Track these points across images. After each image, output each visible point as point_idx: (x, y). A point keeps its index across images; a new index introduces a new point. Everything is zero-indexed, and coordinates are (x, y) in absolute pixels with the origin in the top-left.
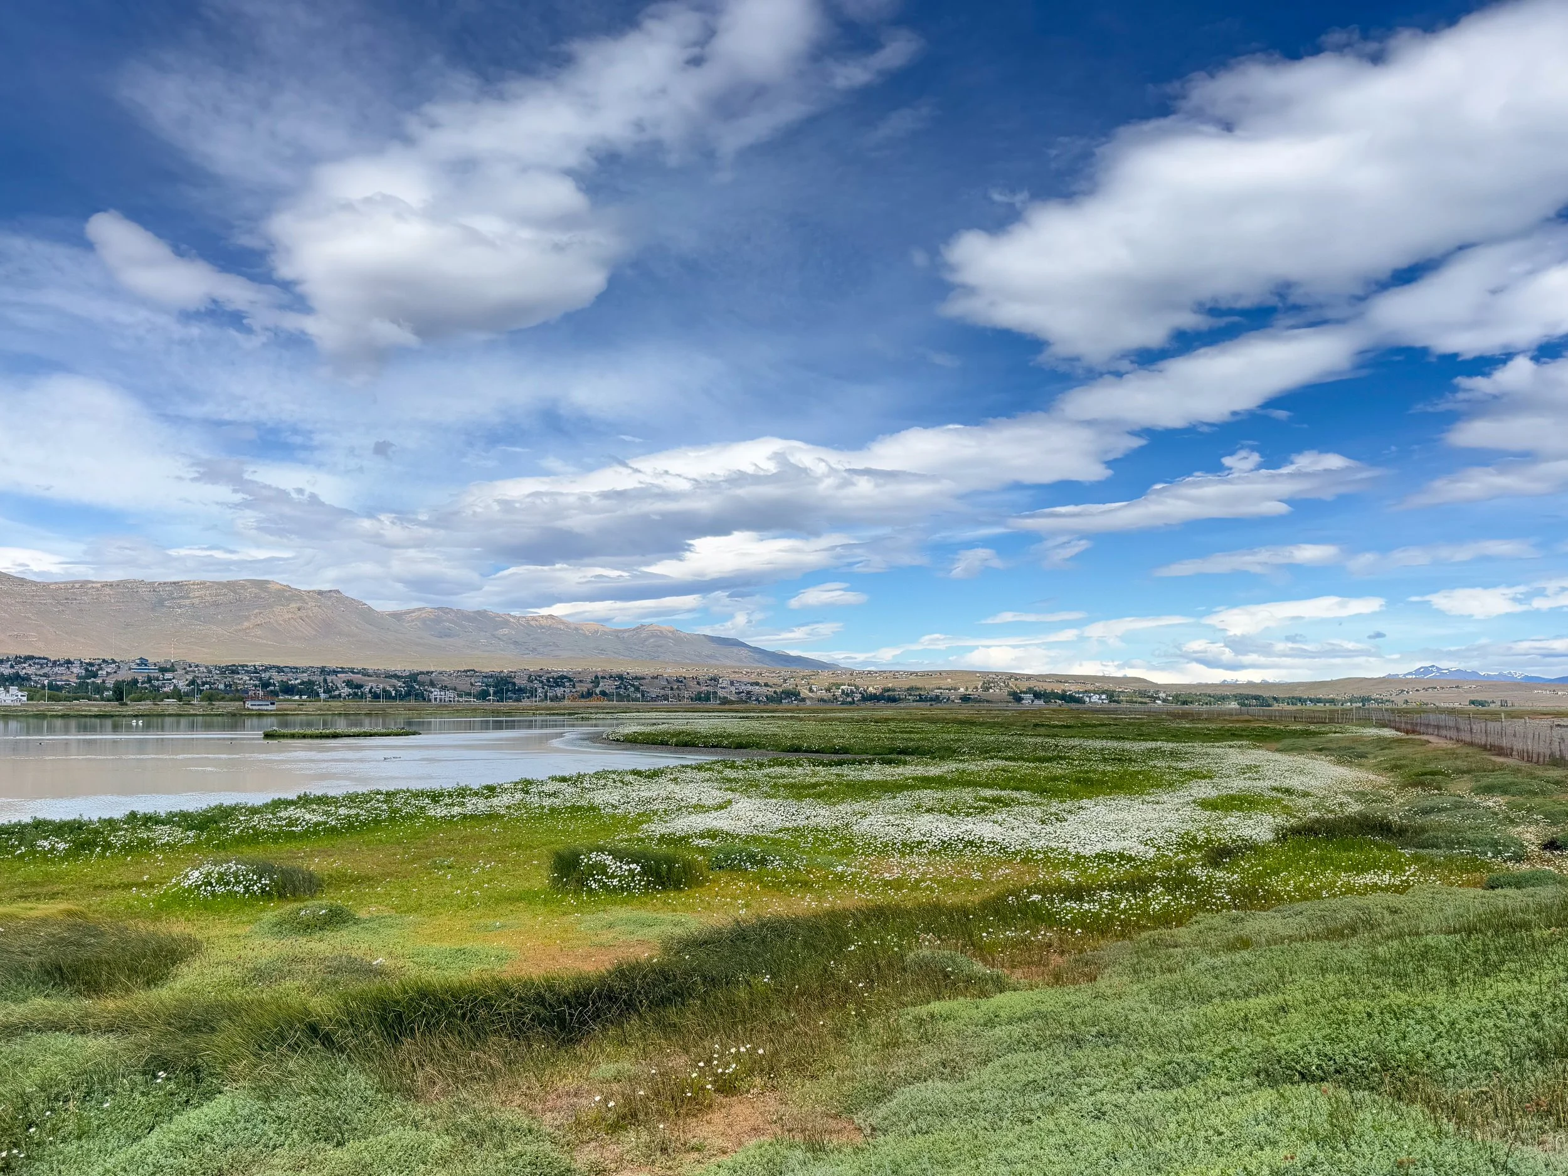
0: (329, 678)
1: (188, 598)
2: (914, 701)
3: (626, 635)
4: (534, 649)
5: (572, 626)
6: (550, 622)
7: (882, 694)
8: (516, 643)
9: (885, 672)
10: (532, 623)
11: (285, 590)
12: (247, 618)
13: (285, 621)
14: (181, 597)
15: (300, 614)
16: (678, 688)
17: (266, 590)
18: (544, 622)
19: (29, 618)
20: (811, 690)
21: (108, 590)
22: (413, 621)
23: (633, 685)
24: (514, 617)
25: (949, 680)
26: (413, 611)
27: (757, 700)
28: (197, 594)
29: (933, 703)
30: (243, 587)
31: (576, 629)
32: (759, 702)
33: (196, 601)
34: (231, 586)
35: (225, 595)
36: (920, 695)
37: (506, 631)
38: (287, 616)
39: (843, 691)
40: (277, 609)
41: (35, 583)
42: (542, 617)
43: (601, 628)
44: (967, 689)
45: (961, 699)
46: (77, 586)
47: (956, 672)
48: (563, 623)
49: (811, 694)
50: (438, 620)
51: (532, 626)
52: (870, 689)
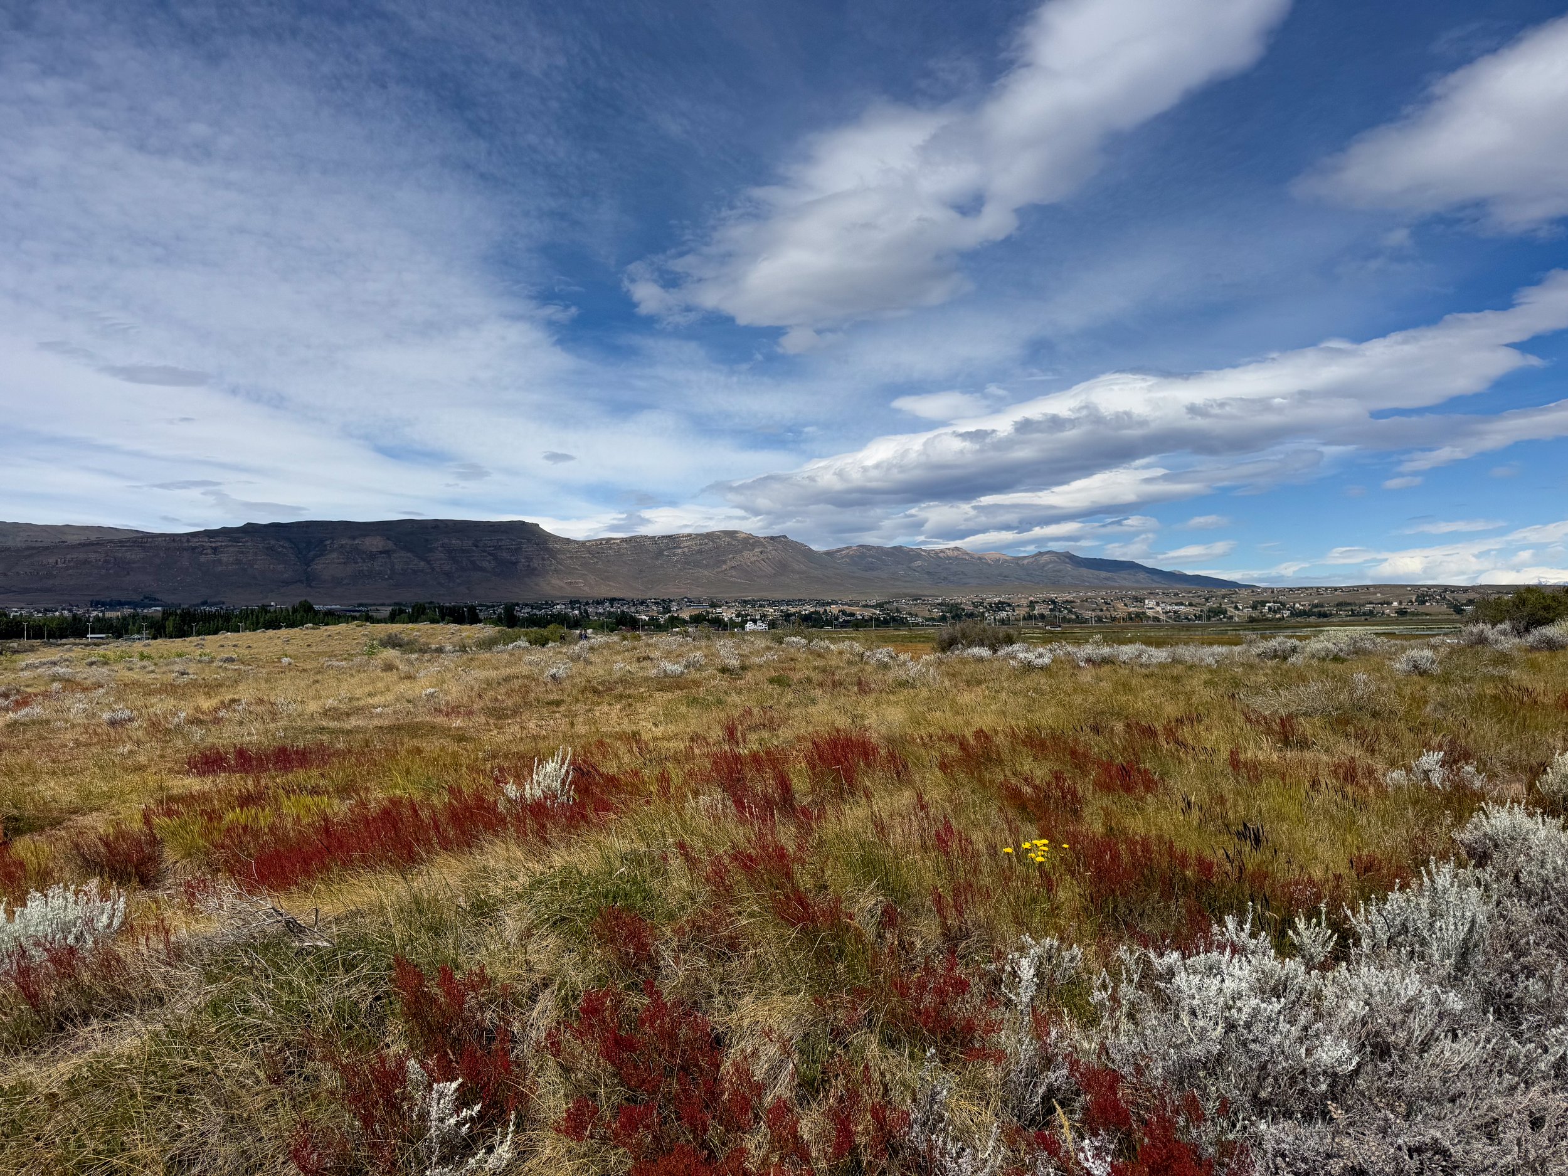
0: (828, 608)
1: (680, 548)
2: (1347, 616)
3: (1025, 562)
4: (945, 579)
5: (976, 556)
6: (956, 553)
7: (1310, 610)
8: (928, 573)
9: (1306, 589)
10: (941, 555)
11: (749, 538)
12: (725, 562)
13: (751, 563)
14: (675, 548)
15: (762, 557)
16: (1107, 610)
17: (735, 538)
18: (950, 553)
19: (576, 569)
20: (1236, 608)
21: (625, 545)
22: (842, 558)
23: (1066, 608)
24: (925, 551)
25: (1379, 595)
26: (843, 549)
27: (1187, 618)
28: (686, 544)
29: (1368, 617)
30: (719, 537)
31: (980, 558)
32: (1189, 620)
33: (686, 550)
34: (710, 536)
35: (706, 544)
36: (1352, 610)
37: (919, 563)
38: (753, 559)
39: (1270, 608)
40: (746, 553)
41: (576, 542)
42: (949, 549)
43: (1003, 557)
44: (1400, 603)
45: (1396, 612)
46: (604, 542)
47: (1385, 586)
48: (968, 554)
49: (1237, 612)
50: (862, 556)
51: (940, 558)
52: (1297, 605)
